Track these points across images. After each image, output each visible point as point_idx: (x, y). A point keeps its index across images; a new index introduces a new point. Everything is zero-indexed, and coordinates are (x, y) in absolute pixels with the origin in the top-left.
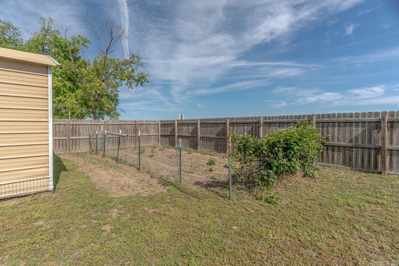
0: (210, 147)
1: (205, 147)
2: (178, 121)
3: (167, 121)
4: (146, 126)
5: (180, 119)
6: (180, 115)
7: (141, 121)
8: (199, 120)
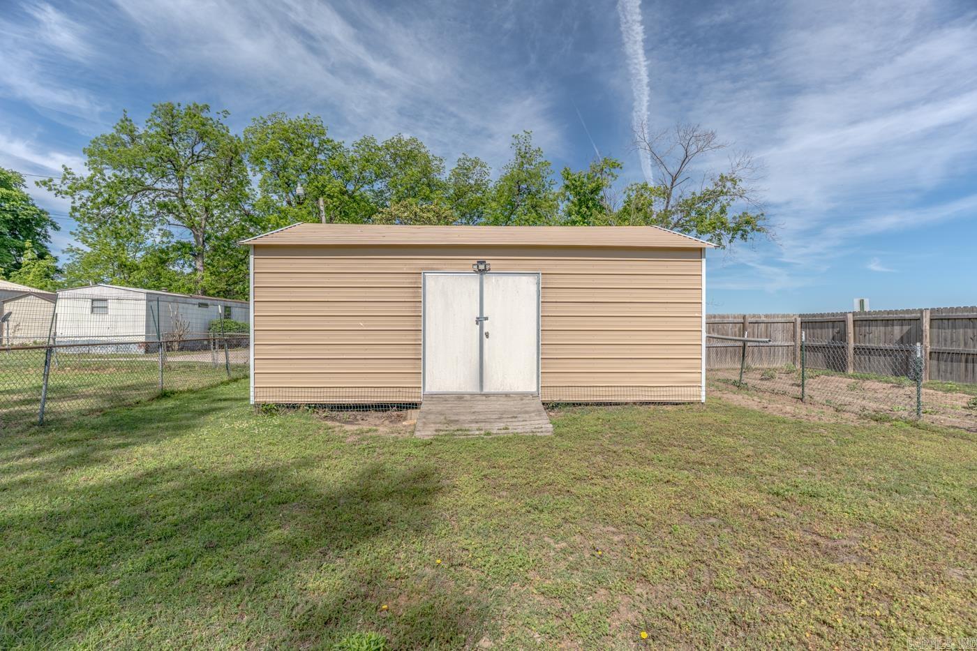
0: (966, 376)
1: (948, 375)
2: (854, 314)
3: (822, 315)
4: (767, 326)
5: (857, 309)
6: (856, 302)
7: (754, 316)
8: (928, 312)
